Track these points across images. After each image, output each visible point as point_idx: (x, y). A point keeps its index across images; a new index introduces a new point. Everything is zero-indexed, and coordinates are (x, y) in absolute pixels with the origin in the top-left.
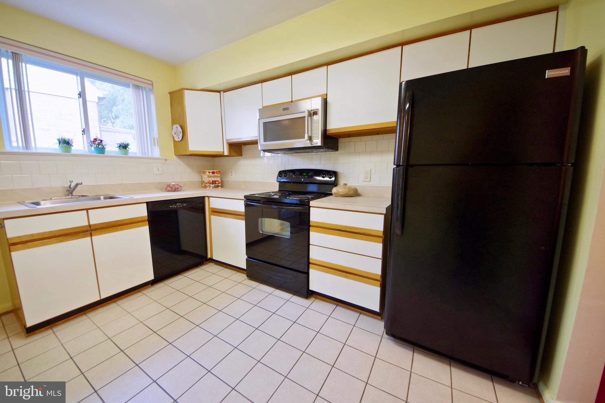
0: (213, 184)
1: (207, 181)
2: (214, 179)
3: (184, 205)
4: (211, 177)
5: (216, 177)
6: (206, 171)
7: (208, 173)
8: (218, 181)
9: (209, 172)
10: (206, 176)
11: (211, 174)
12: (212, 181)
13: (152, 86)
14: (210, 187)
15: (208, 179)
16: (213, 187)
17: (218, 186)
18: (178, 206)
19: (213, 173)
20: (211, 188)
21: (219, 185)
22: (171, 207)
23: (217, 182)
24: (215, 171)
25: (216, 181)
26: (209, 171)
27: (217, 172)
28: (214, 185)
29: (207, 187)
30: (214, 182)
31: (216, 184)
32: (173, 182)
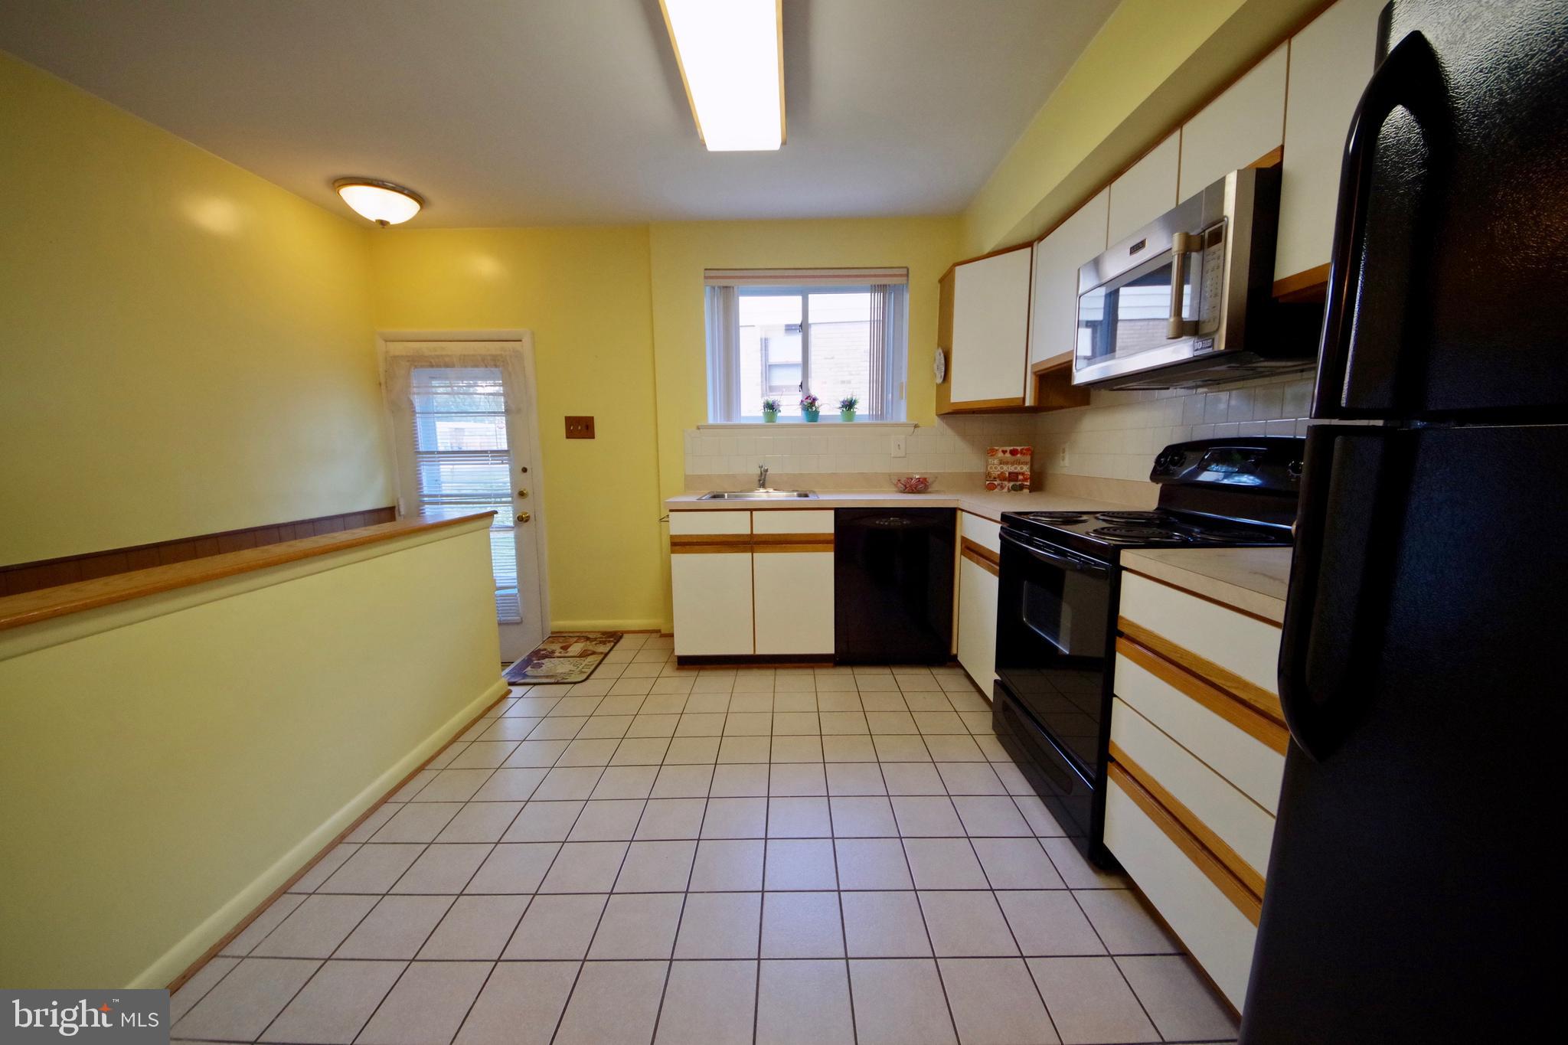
0: (1010, 480)
1: (996, 472)
2: (1012, 469)
3: (905, 522)
4: (1007, 463)
5: (1019, 463)
6: (996, 448)
7: (1000, 454)
8: (1023, 474)
9: (1004, 452)
10: (996, 461)
11: (1008, 455)
12: (1010, 473)
13: (906, 278)
14: (1002, 487)
15: (999, 468)
16: (1008, 489)
17: (1021, 487)
18: (892, 524)
19: (1013, 453)
20: (1004, 491)
21: (1026, 483)
22: (877, 522)
23: (1020, 477)
24: (1019, 448)
25: (1017, 474)
26: (1005, 448)
27: (1022, 450)
28: (1011, 484)
29: (996, 487)
30: (1013, 477)
31: (1017, 480)
32: (917, 473)
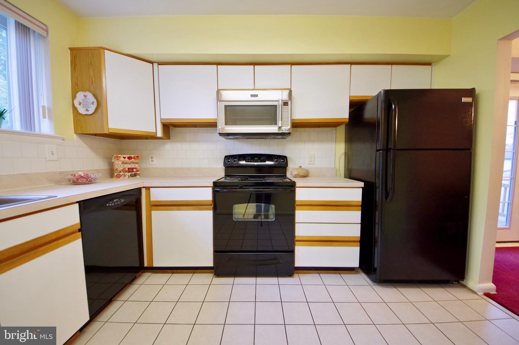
0: (129, 172)
1: (120, 169)
2: (130, 166)
4: (126, 163)
5: (133, 163)
6: (120, 156)
7: (122, 159)
8: (136, 168)
9: (124, 158)
10: (120, 163)
11: (126, 159)
12: (128, 168)
14: (125, 176)
15: (122, 166)
16: (128, 176)
17: (135, 175)
19: (130, 158)
20: (126, 177)
21: (137, 173)
23: (135, 170)
24: (133, 156)
25: (133, 168)
26: (125, 156)
27: (134, 157)
28: (130, 174)
29: (121, 176)
30: (130, 170)
31: (133, 172)
